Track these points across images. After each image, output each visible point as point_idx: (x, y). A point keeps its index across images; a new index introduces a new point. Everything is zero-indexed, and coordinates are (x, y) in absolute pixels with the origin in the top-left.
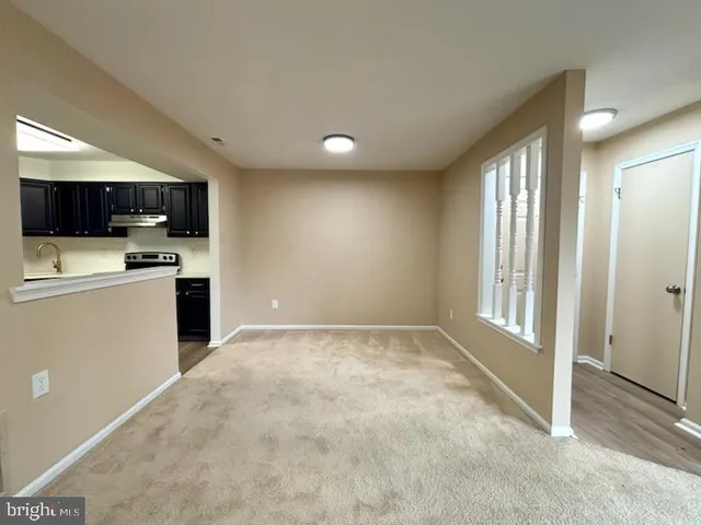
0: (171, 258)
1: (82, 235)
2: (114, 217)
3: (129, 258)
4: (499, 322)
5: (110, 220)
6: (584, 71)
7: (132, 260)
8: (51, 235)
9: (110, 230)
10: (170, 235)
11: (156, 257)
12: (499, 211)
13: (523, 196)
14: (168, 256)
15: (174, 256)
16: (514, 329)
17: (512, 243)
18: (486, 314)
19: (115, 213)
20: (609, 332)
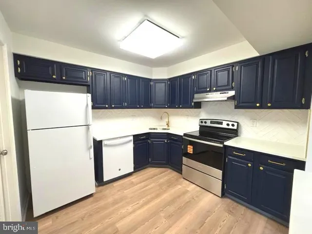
0: (233, 125)
1: (179, 108)
2: (196, 96)
3: (202, 122)
5: (193, 98)
7: (204, 124)
8: (167, 108)
9: (193, 104)
10: (237, 107)
11: (221, 123)
14: (231, 123)
15: (236, 124)
19: (197, 93)
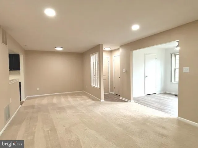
4: (94, 86)
6: (102, 45)
12: (94, 64)
13: (97, 62)
16: (96, 86)
17: (96, 70)
18: (92, 85)
20: (114, 86)
